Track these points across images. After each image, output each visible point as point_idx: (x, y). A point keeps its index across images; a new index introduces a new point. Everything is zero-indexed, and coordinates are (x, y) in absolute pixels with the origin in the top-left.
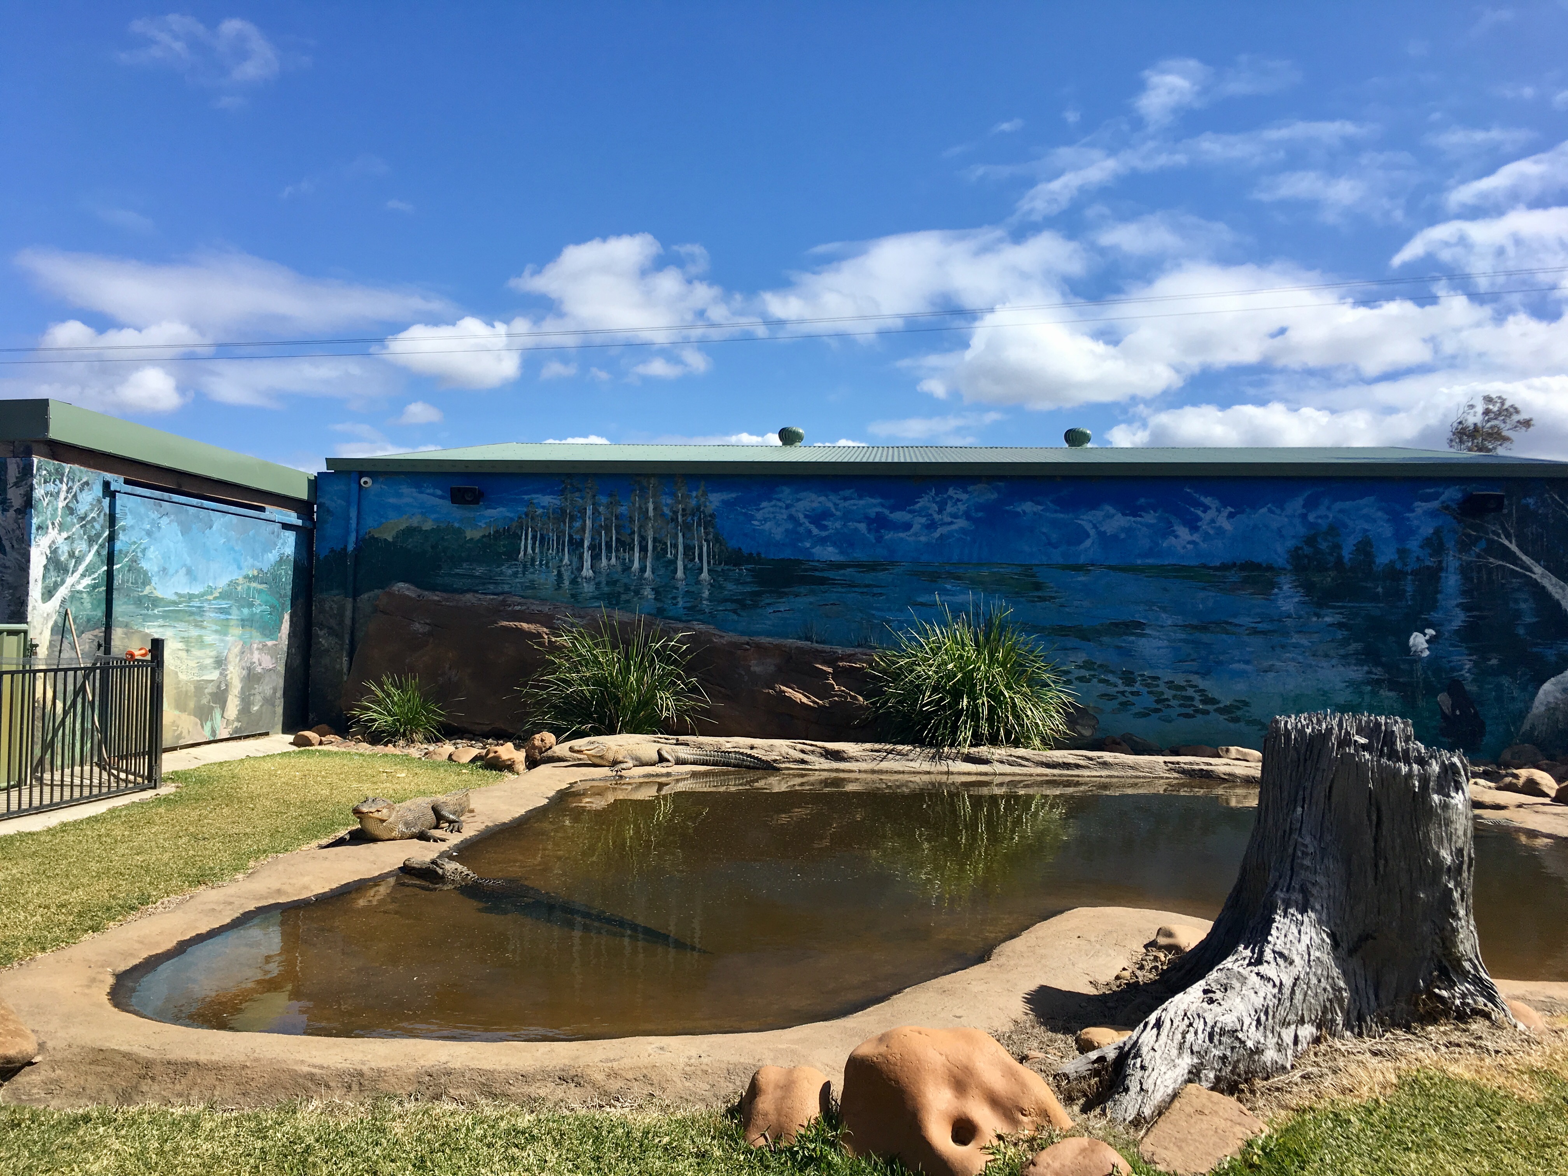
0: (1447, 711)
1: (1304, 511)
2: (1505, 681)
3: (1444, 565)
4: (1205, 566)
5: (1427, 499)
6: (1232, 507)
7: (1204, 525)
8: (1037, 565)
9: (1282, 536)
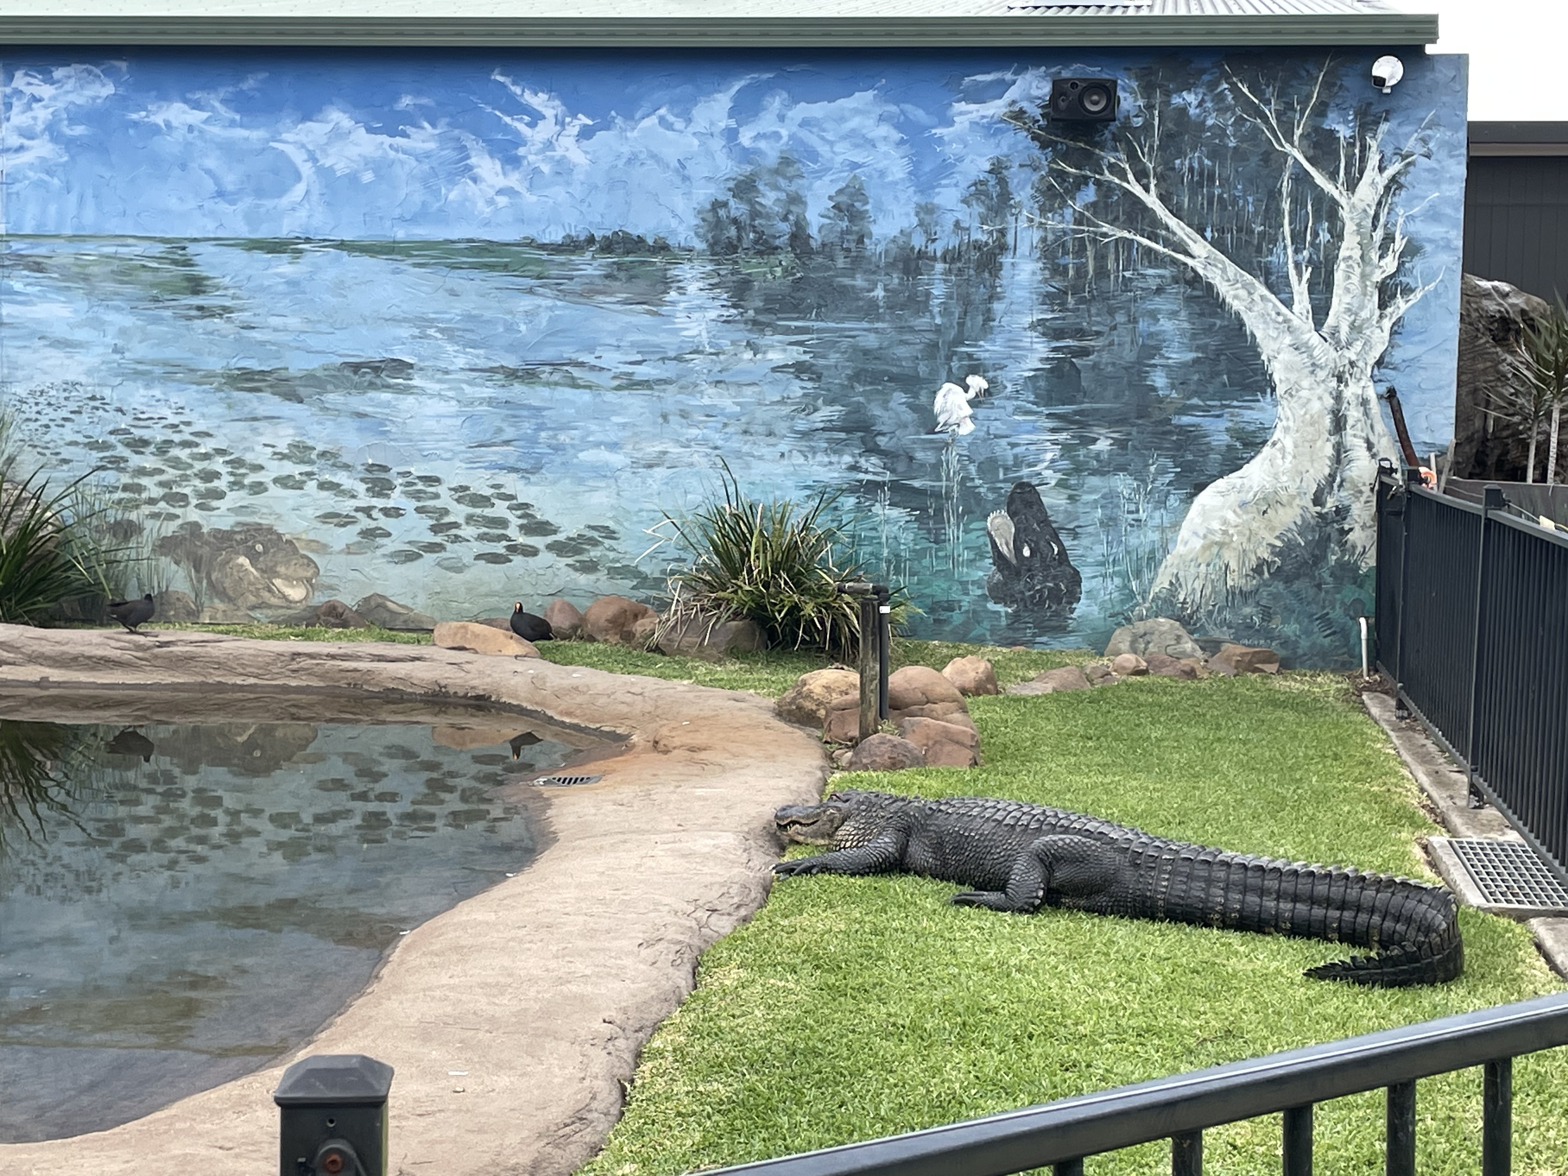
0: (1004, 550)
1: (732, 123)
2: (1122, 483)
3: (1010, 239)
4: (531, 243)
5: (978, 96)
6: (588, 116)
7: (530, 155)
8: (195, 240)
9: (686, 178)
